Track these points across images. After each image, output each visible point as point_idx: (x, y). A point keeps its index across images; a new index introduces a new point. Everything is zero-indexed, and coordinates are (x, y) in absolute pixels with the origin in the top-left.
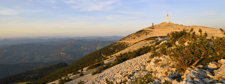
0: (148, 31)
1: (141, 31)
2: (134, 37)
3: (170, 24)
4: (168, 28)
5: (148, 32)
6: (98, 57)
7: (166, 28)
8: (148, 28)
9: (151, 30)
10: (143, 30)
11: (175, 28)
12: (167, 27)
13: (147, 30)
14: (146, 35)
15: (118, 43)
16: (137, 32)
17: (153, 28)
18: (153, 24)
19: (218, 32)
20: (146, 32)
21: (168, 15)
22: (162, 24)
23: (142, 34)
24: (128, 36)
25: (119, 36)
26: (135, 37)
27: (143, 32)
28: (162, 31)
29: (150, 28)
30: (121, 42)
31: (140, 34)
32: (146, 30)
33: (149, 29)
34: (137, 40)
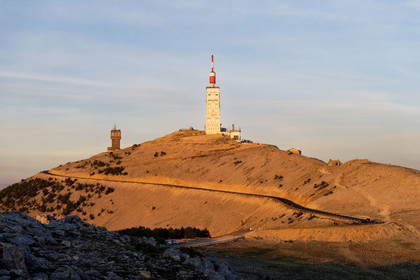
0: (80, 187)
3: (226, 139)
4: (214, 168)
5: (75, 197)
7: (203, 174)
8: (81, 165)
9: (99, 178)
10: (43, 184)
11: (253, 174)
12: (205, 163)
13: (69, 182)
17: (118, 171)
18: (116, 136)
20: (65, 199)
21: (213, 80)
22: (178, 137)
27: (39, 197)
28: (177, 192)
29: (96, 164)
32: (61, 178)
33: (83, 177)
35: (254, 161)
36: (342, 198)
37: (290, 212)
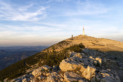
1: (62, 42)
2: (56, 47)
3: (85, 36)
4: (84, 39)
5: (68, 43)
6: (22, 67)
7: (83, 40)
8: (68, 39)
9: (71, 41)
10: (65, 41)
11: (89, 40)
12: (83, 39)
13: (67, 41)
14: (67, 45)
15: (42, 52)
16: (59, 43)
17: (73, 40)
18: (72, 36)
19: (117, 43)
20: (67, 43)
21: (84, 29)
22: (79, 36)
23: (64, 45)
24: (52, 46)
25: (43, 46)
26: (58, 47)
27: (64, 43)
29: (70, 39)
30: (45, 51)
31: (61, 45)
32: (66, 41)
33: (69, 40)
34: (59, 50)
35: (89, 38)
36: (100, 43)
37: (93, 44)
